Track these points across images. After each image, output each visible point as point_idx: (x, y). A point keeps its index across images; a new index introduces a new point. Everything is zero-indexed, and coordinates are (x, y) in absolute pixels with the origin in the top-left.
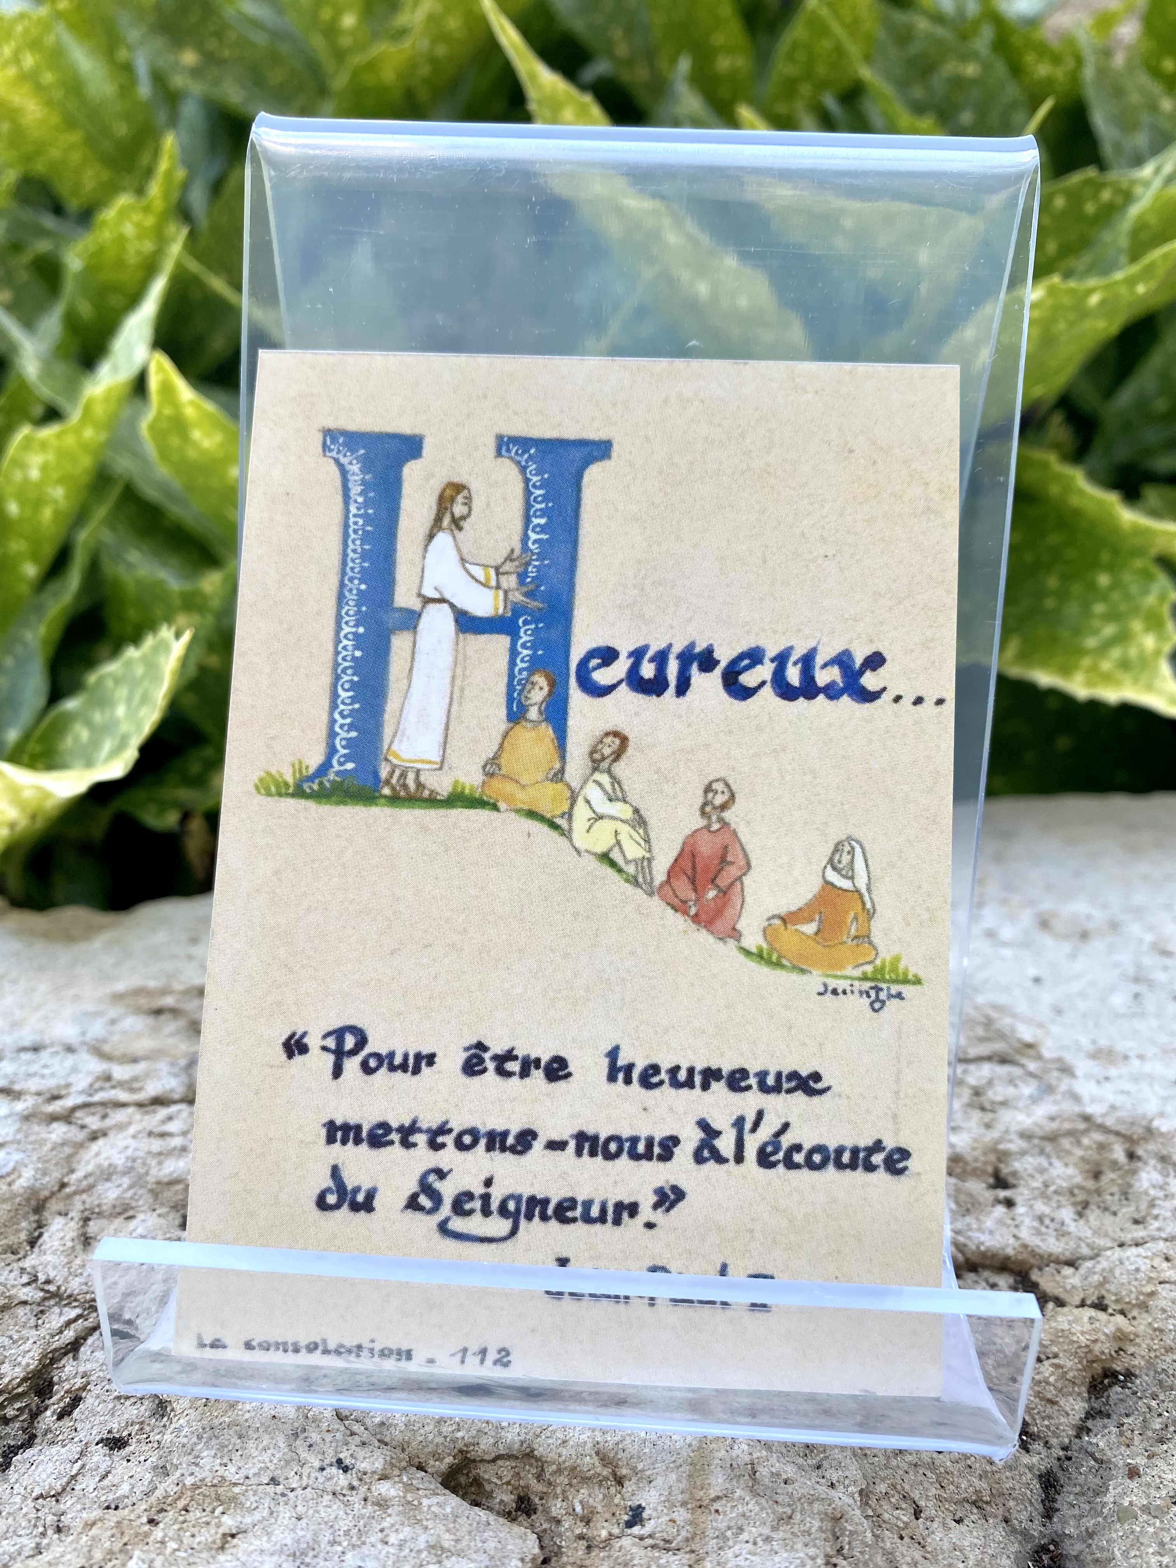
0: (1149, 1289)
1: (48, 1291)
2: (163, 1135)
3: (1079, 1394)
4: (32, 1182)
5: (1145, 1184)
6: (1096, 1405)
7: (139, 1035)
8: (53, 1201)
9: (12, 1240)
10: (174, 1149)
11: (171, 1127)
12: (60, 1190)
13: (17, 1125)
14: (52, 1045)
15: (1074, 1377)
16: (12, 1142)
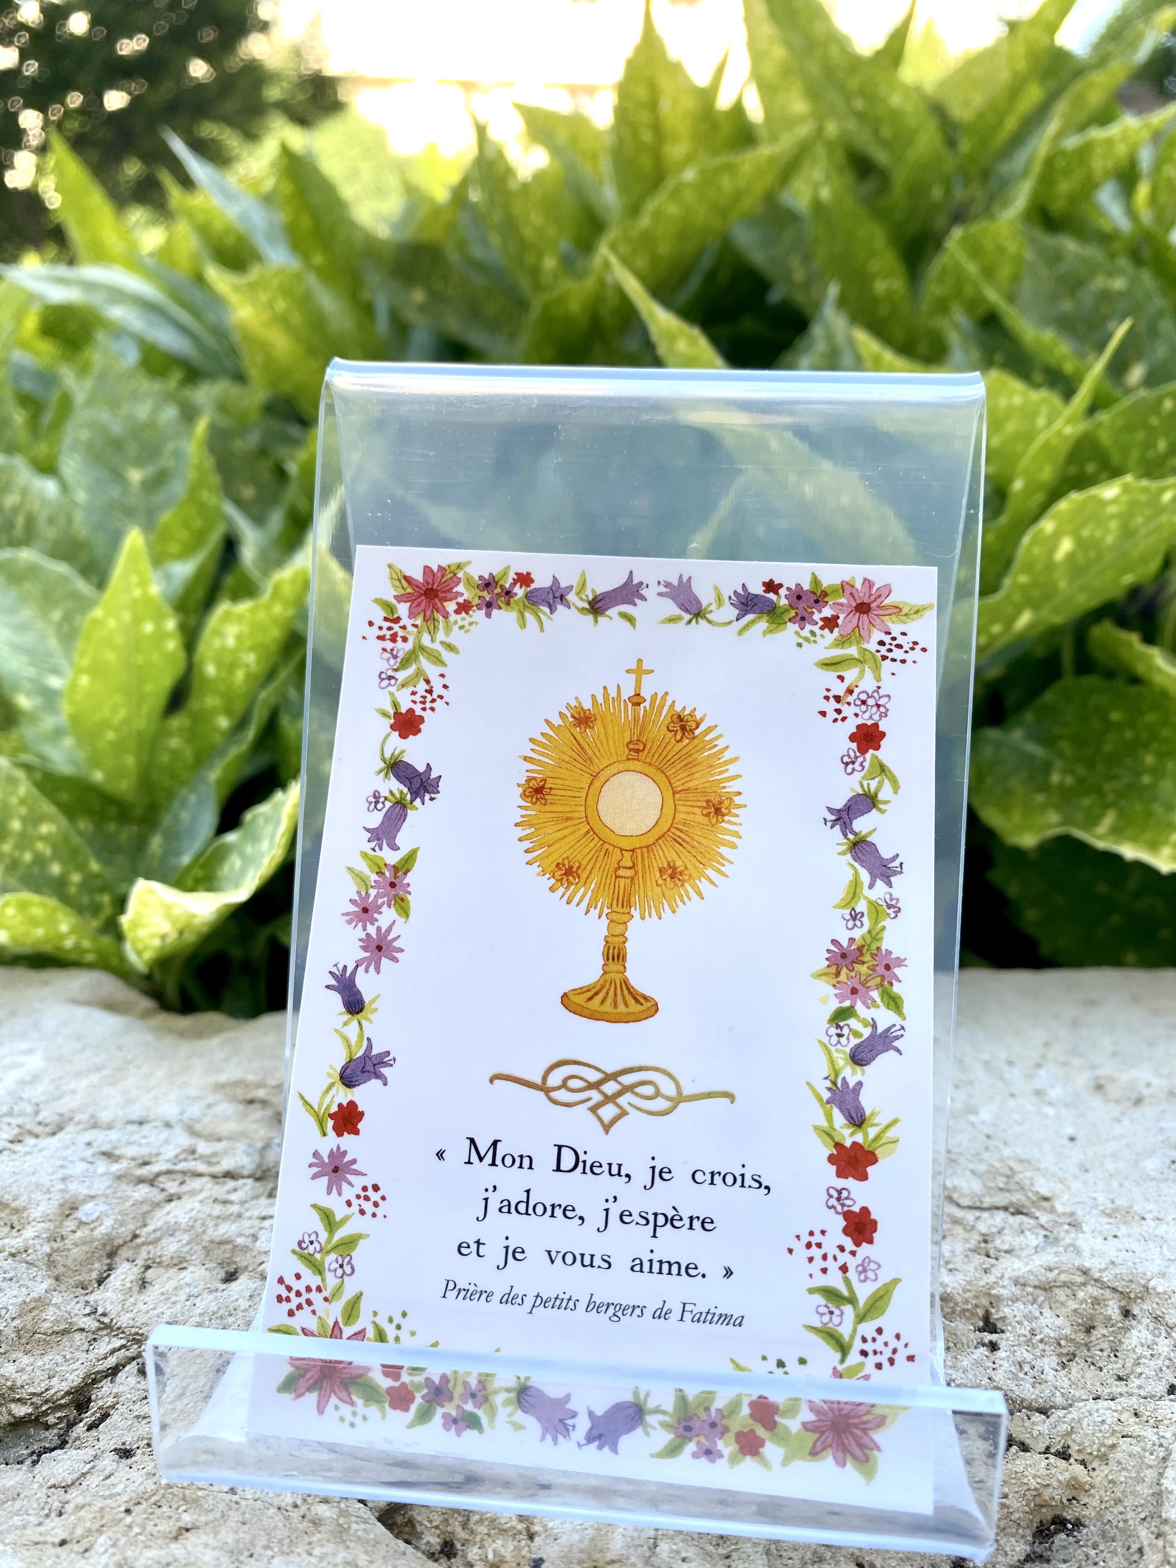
0: (1109, 1442)
1: (103, 1323)
2: (225, 1202)
3: (1023, 1537)
4: (109, 1230)
5: (1134, 1341)
6: (1038, 1550)
7: (228, 1119)
8: (125, 1248)
9: (84, 1277)
10: (231, 1215)
11: (234, 1197)
12: (131, 1240)
13: (110, 1182)
14: (154, 1120)
15: (1019, 1519)
16: (102, 1195)
